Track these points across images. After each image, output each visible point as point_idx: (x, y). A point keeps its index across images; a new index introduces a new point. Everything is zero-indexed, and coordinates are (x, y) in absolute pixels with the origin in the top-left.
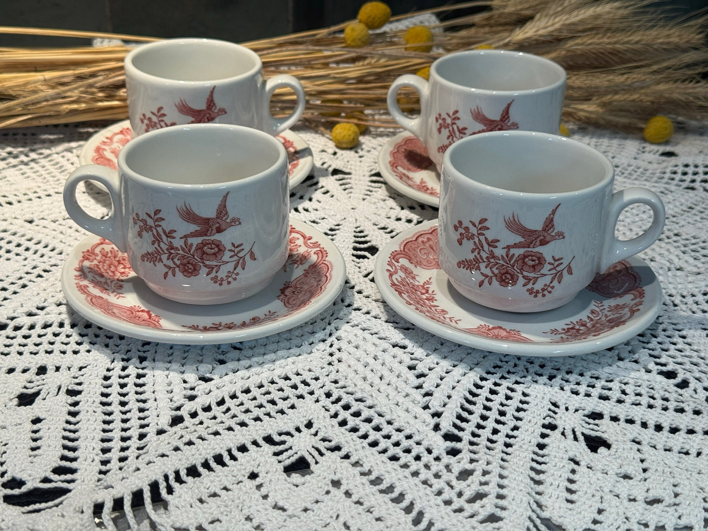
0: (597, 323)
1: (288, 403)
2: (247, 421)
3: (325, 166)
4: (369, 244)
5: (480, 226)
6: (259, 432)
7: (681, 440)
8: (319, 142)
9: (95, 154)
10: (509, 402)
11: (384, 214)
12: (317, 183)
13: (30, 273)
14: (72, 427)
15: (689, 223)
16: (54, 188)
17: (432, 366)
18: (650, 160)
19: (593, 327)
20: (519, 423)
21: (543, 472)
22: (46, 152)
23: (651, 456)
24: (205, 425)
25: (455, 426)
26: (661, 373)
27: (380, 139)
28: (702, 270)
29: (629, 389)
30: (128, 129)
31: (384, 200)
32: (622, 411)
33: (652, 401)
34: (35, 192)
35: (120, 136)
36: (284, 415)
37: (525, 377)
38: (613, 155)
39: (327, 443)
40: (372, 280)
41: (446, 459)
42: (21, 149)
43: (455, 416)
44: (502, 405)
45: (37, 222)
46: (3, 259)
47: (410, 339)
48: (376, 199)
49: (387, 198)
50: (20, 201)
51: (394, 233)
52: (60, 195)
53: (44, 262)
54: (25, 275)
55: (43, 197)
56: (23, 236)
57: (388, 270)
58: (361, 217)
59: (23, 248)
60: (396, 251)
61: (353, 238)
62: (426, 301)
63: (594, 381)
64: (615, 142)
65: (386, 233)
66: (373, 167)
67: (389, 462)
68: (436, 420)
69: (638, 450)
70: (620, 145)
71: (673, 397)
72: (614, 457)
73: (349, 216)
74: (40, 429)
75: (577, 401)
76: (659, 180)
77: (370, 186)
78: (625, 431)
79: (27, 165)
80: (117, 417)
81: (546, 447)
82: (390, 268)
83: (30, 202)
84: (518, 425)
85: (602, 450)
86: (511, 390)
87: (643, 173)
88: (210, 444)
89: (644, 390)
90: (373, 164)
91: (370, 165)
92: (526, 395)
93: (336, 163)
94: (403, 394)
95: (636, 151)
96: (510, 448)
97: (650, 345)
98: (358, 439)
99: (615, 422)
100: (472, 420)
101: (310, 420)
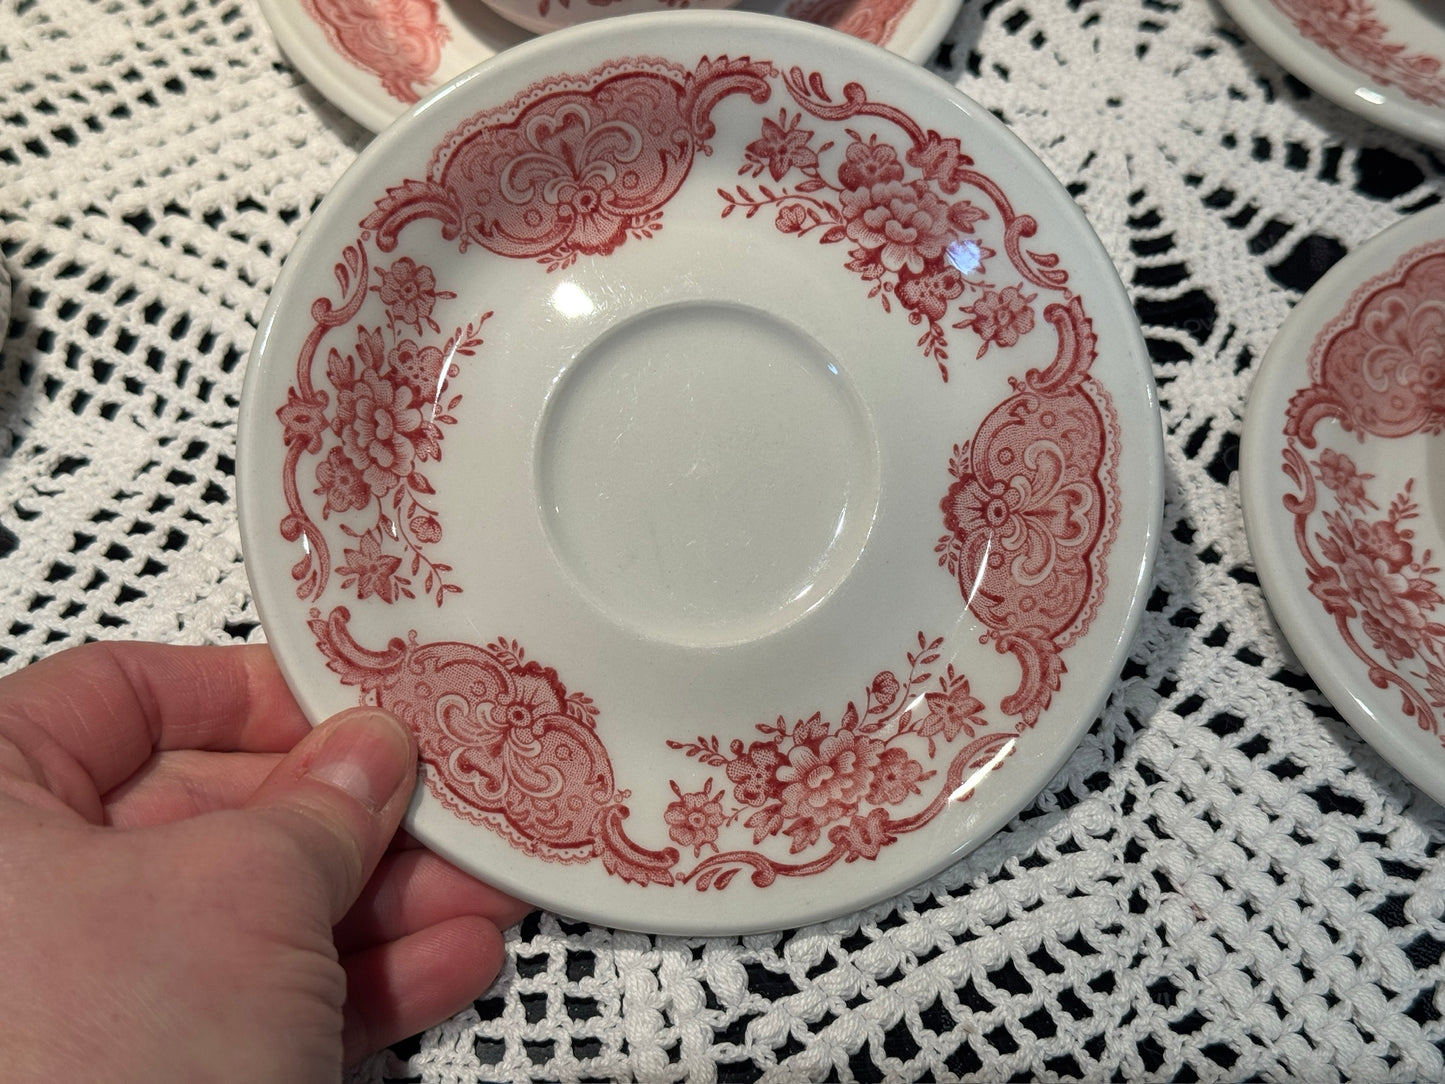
4: (1185, 286)
11: (1214, 135)
13: (186, 479)
16: (186, 50)
31: (1207, 52)
34: (132, 75)
45: (164, 223)
46: (91, 409)
47: (1369, 774)
48: (1179, 44)
49: (1215, 40)
50: (92, 124)
51: (1256, 224)
52: (209, 83)
53: (216, 425)
54: (170, 490)
55: (160, 93)
56: (128, 294)
57: (1290, 499)
58: (1142, 146)
59: (139, 354)
60: (1301, 392)
61: (1131, 255)
62: (1409, 604)
65: (1232, 223)
73: (1105, 142)
82: (1292, 488)
83: (124, 121)
94: (1381, 1047)
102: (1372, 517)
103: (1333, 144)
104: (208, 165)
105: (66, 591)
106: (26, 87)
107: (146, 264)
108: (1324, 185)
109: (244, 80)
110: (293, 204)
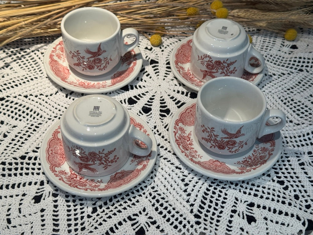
0: (255, 157)
1: (136, 199)
2: (121, 210)
3: (148, 58)
4: (166, 108)
5: (212, 129)
6: (126, 215)
7: (282, 218)
8: (144, 42)
9: (50, 59)
10: (219, 198)
11: (172, 90)
12: (144, 69)
13: (31, 128)
14: (56, 214)
15: (298, 92)
16: (34, 75)
18: (285, 51)
19: (254, 160)
20: (223, 210)
21: (231, 231)
22: (28, 51)
23: (271, 226)
24: (105, 212)
25: (199, 211)
26: (278, 182)
27: (170, 39)
28: (300, 123)
29: (266, 191)
30: (62, 41)
31: (172, 80)
32: (262, 202)
33: (274, 197)
34: (26, 78)
35: (59, 46)
36: (135, 206)
37: (226, 185)
38: (270, 48)
39: (151, 219)
40: (168, 130)
41: (195, 226)
42: (17, 49)
43: (199, 206)
44: (217, 200)
45: (29, 97)
46: (18, 120)
47: (183, 165)
48: (169, 79)
49: (174, 78)
50: (20, 84)
51: (176, 101)
52: (37, 79)
53: (35, 122)
54: (28, 130)
55: (30, 80)
56: (24, 106)
57: (174, 132)
58: (163, 91)
59: (25, 114)
60: (177, 120)
61: (160, 104)
62: (189, 145)
63: (252, 187)
64: (272, 39)
65: (173, 101)
66: (167, 59)
67: (174, 229)
68: (192, 207)
69: (266, 224)
70: (274, 41)
71: (282, 195)
72: (257, 227)
73: (158, 90)
74: (44, 215)
75: (245, 197)
76: (288, 65)
77: (166, 71)
78: (262, 213)
79: (20, 59)
80: (72, 208)
81: (232, 222)
82: (175, 130)
83: (25, 84)
84: (222, 210)
85: (253, 223)
86: (221, 191)
87: (282, 60)
88: (108, 223)
89: (271, 191)
90: (167, 56)
91: (166, 57)
92: (226, 194)
93: (152, 56)
94: (179, 195)
95: (281, 45)
96: (218, 223)
97: (275, 167)
98: (163, 218)
99: (259, 208)
100: (205, 208)
101: (144, 208)
102: (185, 135)
103: (188, 92)
104: (36, 90)
105: (14, 142)
106: (11, 79)
107: (27, 102)
108: (186, 96)
109: (42, 79)
110: (48, 95)
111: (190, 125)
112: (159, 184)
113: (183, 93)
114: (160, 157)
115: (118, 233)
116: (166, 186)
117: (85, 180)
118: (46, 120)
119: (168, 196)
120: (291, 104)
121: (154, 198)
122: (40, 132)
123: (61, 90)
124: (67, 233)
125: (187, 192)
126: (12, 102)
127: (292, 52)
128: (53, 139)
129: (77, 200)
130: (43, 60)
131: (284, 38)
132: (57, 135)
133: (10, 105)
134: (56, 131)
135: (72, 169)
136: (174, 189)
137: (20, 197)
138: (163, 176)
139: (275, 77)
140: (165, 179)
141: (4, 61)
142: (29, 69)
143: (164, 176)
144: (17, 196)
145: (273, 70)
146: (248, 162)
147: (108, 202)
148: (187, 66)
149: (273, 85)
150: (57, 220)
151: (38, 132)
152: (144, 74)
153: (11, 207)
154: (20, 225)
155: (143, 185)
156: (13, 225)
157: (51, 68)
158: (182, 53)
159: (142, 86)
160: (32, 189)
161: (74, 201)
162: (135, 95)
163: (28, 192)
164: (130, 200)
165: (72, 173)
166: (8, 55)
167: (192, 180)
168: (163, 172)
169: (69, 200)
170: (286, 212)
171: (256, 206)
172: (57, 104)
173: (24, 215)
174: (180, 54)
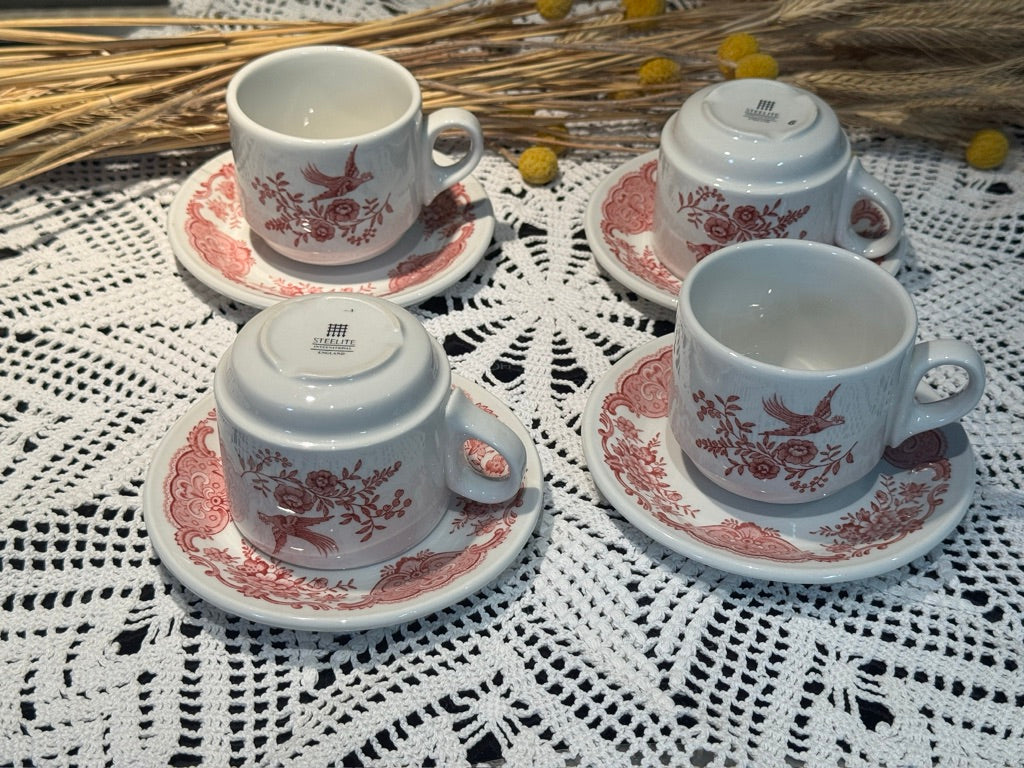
0: (884, 515)
1: (469, 645)
2: (418, 676)
3: (510, 220)
4: (574, 366)
5: (729, 404)
6: (435, 693)
7: (987, 711)
8: (500, 173)
9: (189, 217)
10: (761, 646)
11: (593, 312)
12: (499, 251)
13: (116, 425)
14: (191, 688)
16: (134, 267)
17: (660, 585)
18: (971, 201)
19: (879, 522)
20: (774, 682)
21: (805, 749)
22: (118, 197)
23: (945, 737)
24: (363, 685)
25: (689, 684)
26: (966, 595)
27: (586, 165)
29: (923, 622)
30: (230, 165)
31: (594, 283)
32: (912, 660)
33: (952, 643)
34: (109, 276)
35: (220, 180)
36: (466, 665)
37: (783, 602)
39: (521, 710)
40: (578, 432)
41: (678, 731)
42: (81, 193)
43: (689, 668)
44: (752, 649)
45: (115, 331)
46: (75, 400)
47: (631, 539)
48: (581, 280)
49: (598, 279)
50: (88, 294)
51: (608, 346)
52: (143, 279)
53: (133, 406)
54: (109, 429)
55: (120, 283)
56: (98, 359)
57: (601, 431)
58: (562, 315)
59: (100, 380)
60: (611, 395)
61: (552, 354)
62: (652, 476)
63: (876, 610)
64: (925, 166)
65: (597, 344)
66: (575, 221)
67: (603, 742)
68: (664, 673)
69: (929, 727)
70: (931, 172)
71: (980, 636)
72: (896, 739)
73: (545, 313)
74: (150, 692)
75: (852, 643)
76: (983, 241)
77: (574, 256)
78: (913, 694)
79: (92, 222)
80: (248, 670)
81: (808, 722)
82: (603, 427)
83: (102, 293)
84: (772, 684)
85: (881, 726)
86: (765, 624)
87: (962, 227)
88: (371, 717)
89: (942, 625)
90: (577, 214)
91: (573, 216)
92: (784, 633)
93: (525, 214)
94: (621, 632)
95: (954, 183)
96: (760, 724)
97: (954, 547)
98: (562, 706)
99: (901, 677)
100: (711, 675)
101: (499, 672)
102: (640, 445)
103: (645, 318)
104: (141, 309)
105: (58, 465)
106: (59, 278)
107: (107, 347)
108: (639, 332)
109: (159, 279)
110: (177, 325)
111: (655, 415)
112: (551, 597)
113: (629, 322)
114: (554, 515)
115: (405, 749)
116: (574, 603)
117: (294, 579)
118: (170, 398)
119: (581, 635)
120: (999, 357)
121: (533, 640)
122: (146, 436)
123: (223, 312)
124: (226, 752)
125: (647, 623)
126: (58, 346)
127: (993, 202)
128: (190, 449)
129: (267, 648)
130: (165, 224)
131: (965, 161)
132: (204, 437)
133: (53, 354)
134: (202, 425)
135: (253, 546)
136: (602, 615)
137: (70, 635)
138: (563, 573)
139: (941, 275)
140: (572, 582)
141: (40, 227)
142: (118, 249)
143: (565, 571)
144: (60, 630)
145: (934, 254)
146: (857, 530)
147: (373, 652)
148: (643, 242)
149: (934, 298)
150: (196, 709)
151: (141, 436)
152: (498, 265)
153: (37, 667)
154: (68, 724)
155: (494, 600)
156: (43, 724)
157: (190, 241)
158: (626, 200)
159: (491, 302)
160: (111, 610)
161: (255, 650)
162: (469, 326)
163: (97, 618)
164: (449, 646)
165: (250, 559)
166: (53, 208)
167: (664, 585)
168: (563, 561)
169: (237, 645)
170: (1000, 690)
171: (890, 670)
172: (207, 351)
173: (81, 691)
174: (619, 205)
